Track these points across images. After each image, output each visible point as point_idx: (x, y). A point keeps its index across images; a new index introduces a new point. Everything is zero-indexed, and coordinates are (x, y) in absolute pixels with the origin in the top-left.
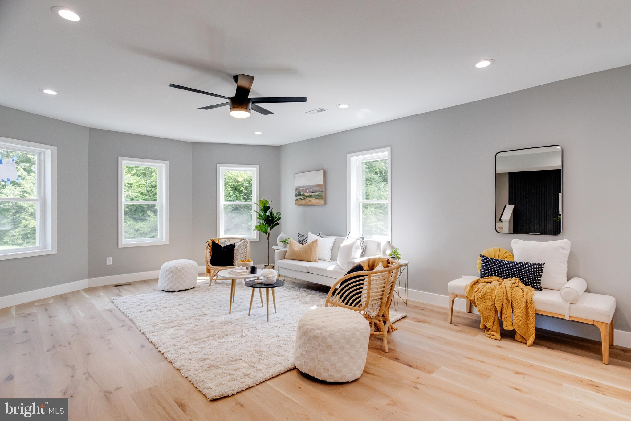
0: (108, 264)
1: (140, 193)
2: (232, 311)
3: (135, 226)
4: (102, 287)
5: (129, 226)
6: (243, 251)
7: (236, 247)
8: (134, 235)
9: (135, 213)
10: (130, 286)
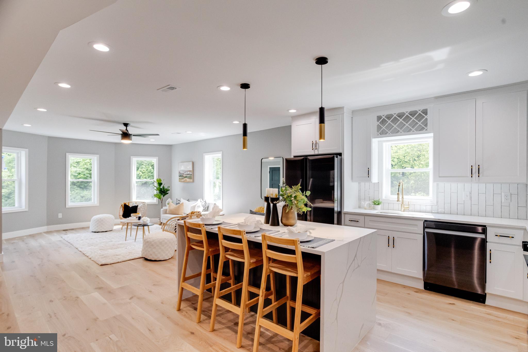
0: (59, 217)
1: (86, 169)
2: (127, 239)
3: (81, 194)
4: (55, 231)
5: (77, 194)
6: (143, 209)
7: (138, 207)
8: (80, 200)
9: (82, 184)
10: (73, 230)
